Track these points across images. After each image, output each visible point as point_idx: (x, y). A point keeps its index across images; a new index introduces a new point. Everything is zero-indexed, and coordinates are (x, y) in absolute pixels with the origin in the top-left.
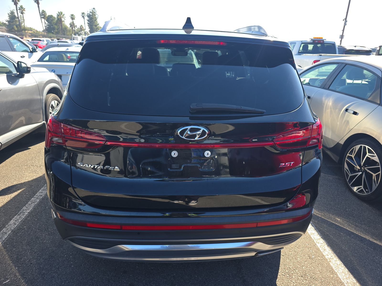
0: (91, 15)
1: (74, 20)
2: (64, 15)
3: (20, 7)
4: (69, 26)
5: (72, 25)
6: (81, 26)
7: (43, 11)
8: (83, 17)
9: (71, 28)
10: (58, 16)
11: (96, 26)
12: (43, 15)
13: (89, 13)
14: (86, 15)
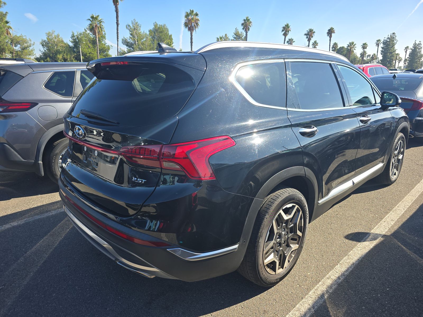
0: (388, 41)
1: (365, 50)
2: (355, 45)
3: (314, 42)
4: (359, 56)
5: (363, 55)
6: (373, 54)
7: (335, 44)
8: (378, 45)
9: (361, 58)
10: (349, 46)
11: (391, 53)
12: (334, 48)
13: (386, 39)
14: (382, 41)
